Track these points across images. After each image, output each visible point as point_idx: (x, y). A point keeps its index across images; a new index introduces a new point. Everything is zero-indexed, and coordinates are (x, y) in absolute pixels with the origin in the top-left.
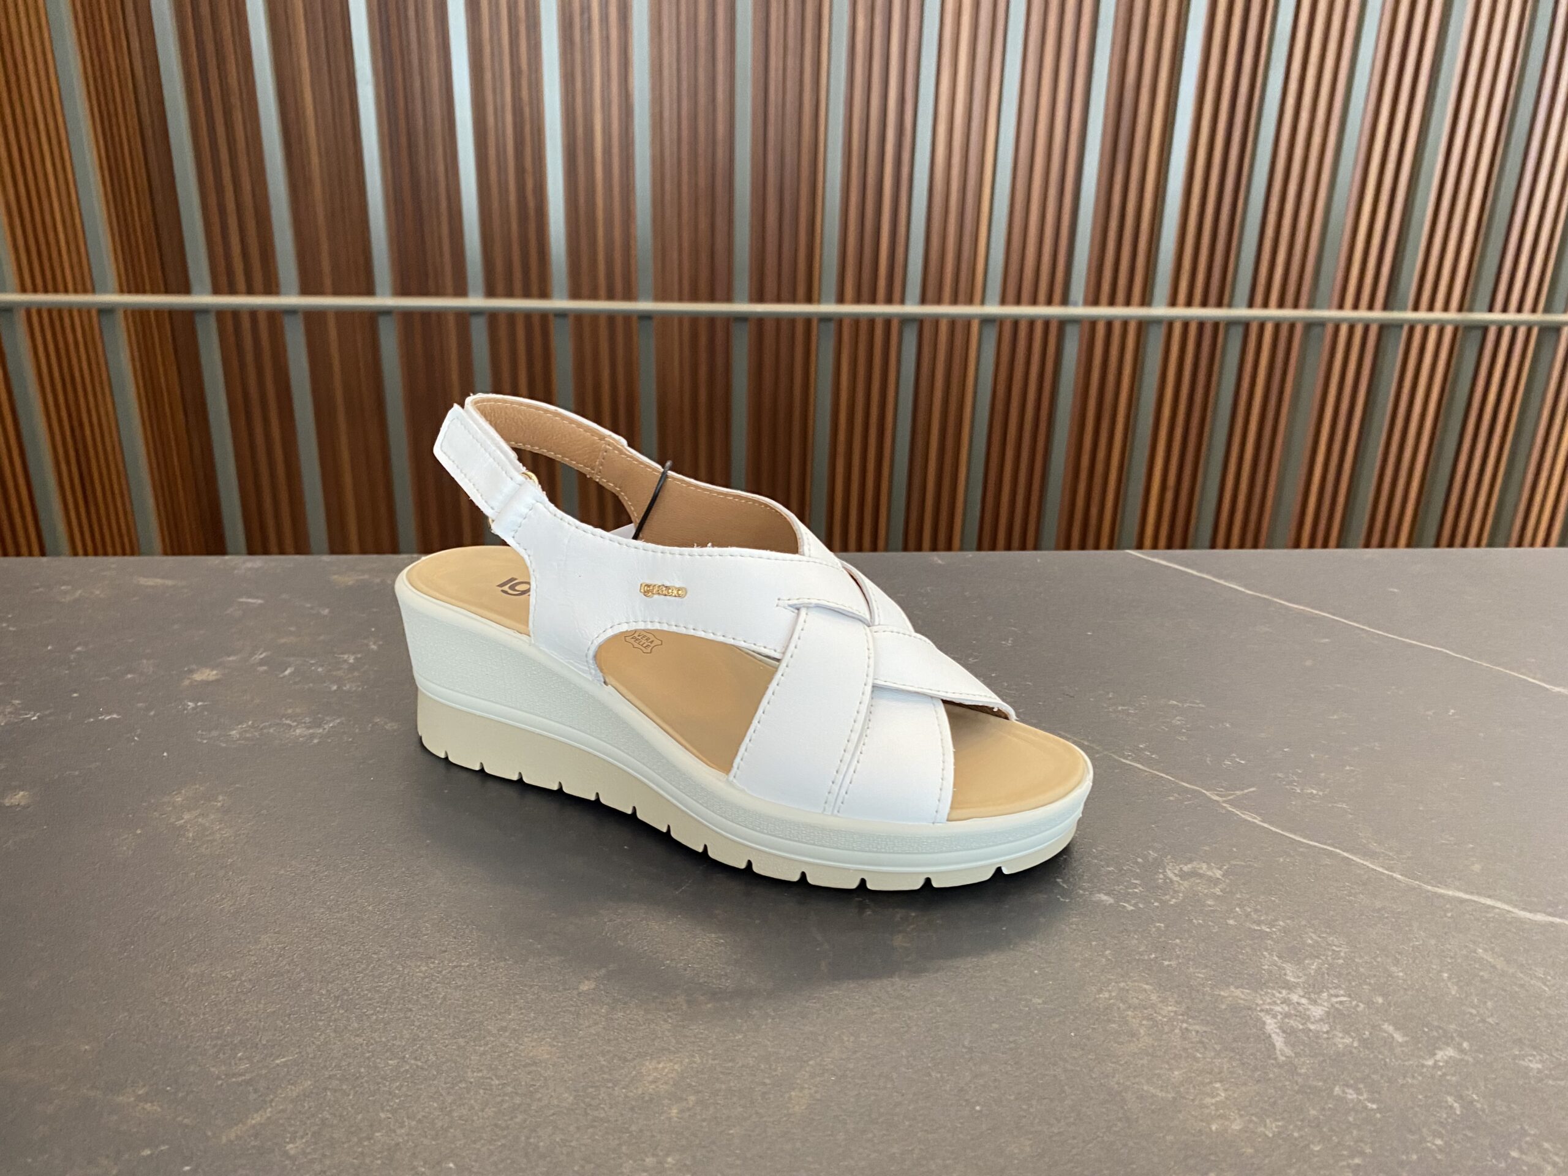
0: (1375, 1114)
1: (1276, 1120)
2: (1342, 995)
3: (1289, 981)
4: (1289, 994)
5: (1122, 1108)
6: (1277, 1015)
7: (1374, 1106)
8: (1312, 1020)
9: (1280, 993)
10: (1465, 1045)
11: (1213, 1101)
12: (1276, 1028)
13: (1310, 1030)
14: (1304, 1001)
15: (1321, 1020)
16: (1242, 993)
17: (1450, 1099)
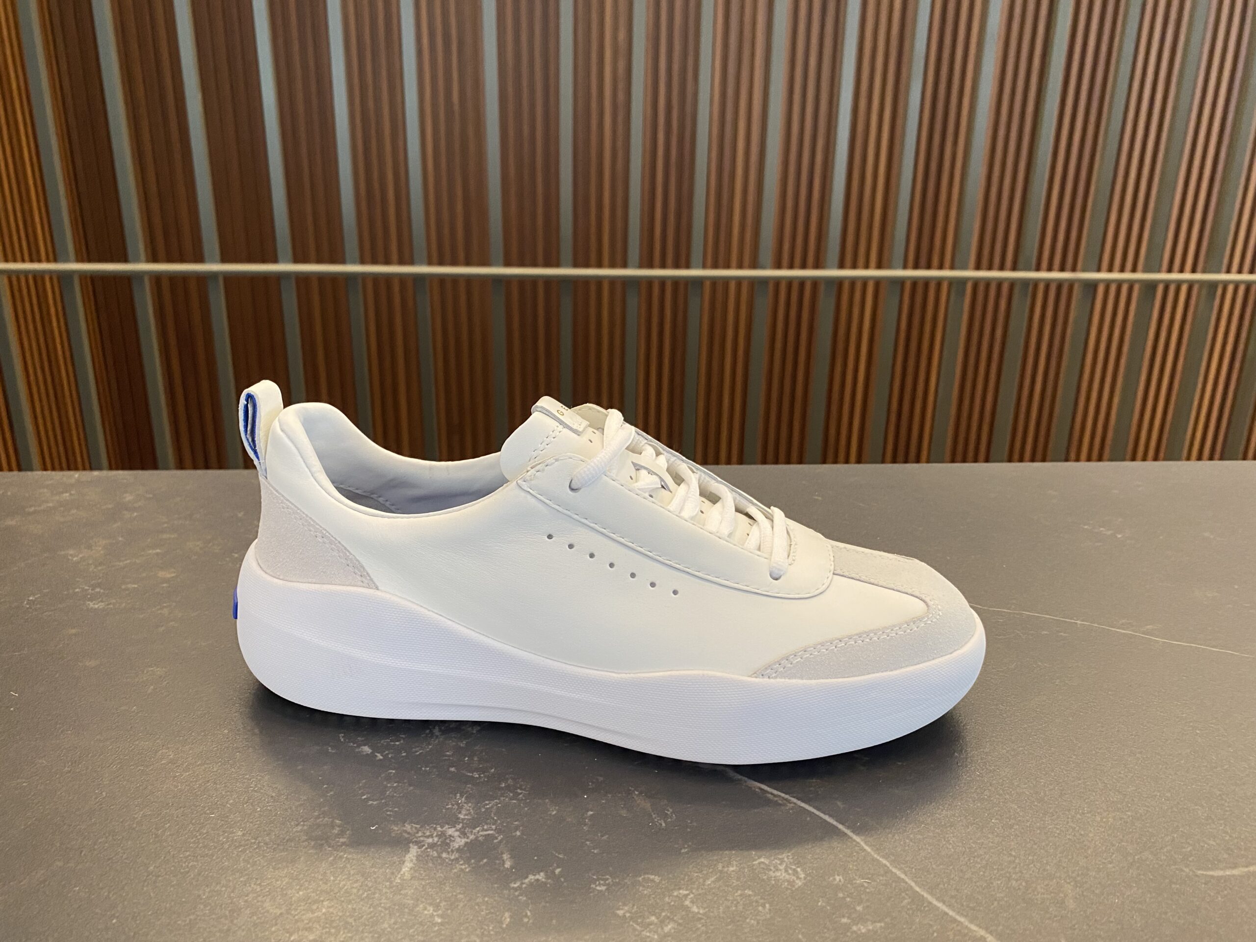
0: (435, 927)
1: (349, 932)
2: (492, 830)
3: (458, 818)
4: (449, 828)
5: (232, 921)
6: (424, 845)
7: (439, 921)
8: (450, 850)
9: (442, 828)
10: (558, 871)
11: (311, 916)
12: (414, 856)
13: (440, 857)
14: (457, 833)
15: (459, 850)
16: (411, 828)
17: (507, 914)
